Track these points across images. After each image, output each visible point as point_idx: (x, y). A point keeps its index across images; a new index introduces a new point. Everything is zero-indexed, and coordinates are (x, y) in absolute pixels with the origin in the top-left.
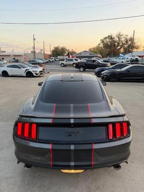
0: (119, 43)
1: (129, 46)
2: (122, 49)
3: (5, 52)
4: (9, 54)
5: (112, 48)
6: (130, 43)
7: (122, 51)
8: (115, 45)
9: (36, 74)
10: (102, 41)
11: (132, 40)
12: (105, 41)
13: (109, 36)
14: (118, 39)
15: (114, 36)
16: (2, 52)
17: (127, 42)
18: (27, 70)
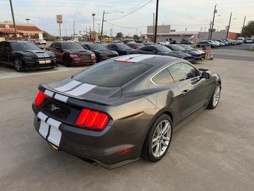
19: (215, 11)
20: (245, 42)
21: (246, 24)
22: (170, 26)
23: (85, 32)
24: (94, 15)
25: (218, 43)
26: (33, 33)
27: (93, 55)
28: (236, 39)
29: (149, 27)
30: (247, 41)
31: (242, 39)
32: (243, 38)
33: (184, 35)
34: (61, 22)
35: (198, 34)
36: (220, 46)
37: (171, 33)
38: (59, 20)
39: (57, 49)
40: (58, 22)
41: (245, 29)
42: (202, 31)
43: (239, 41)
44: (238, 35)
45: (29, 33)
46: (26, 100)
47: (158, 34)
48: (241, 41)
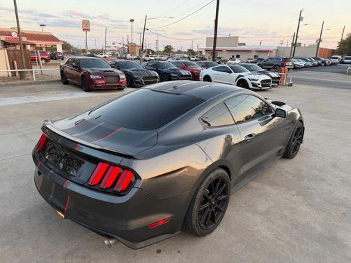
4: (250, 49)
9: (253, 84)
16: (240, 44)
18: (240, 76)
19: (300, 19)
20: (342, 62)
21: (345, 37)
22: (238, 37)
23: (120, 44)
24: (132, 21)
25: (302, 63)
26: (49, 44)
27: (123, 76)
28: (330, 58)
29: (208, 39)
30: (345, 61)
31: (337, 58)
32: (340, 57)
33: (256, 51)
34: (89, 30)
35: (277, 50)
36: (306, 67)
37: (239, 48)
38: (86, 27)
39: (74, 67)
40: (84, 30)
41: (342, 43)
42: (283, 46)
43: (333, 61)
44: (333, 52)
45: (43, 43)
46: (20, 136)
47: (217, 48)
48: (337, 61)
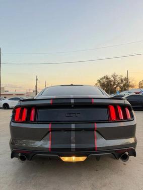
0: (115, 83)
1: (124, 85)
2: (118, 88)
3: (8, 91)
5: (109, 87)
6: (125, 82)
7: (118, 90)
8: (111, 84)
10: (99, 81)
11: (126, 79)
12: (101, 81)
13: (105, 77)
14: (113, 79)
15: (110, 76)
16: (5, 91)
17: (122, 81)
